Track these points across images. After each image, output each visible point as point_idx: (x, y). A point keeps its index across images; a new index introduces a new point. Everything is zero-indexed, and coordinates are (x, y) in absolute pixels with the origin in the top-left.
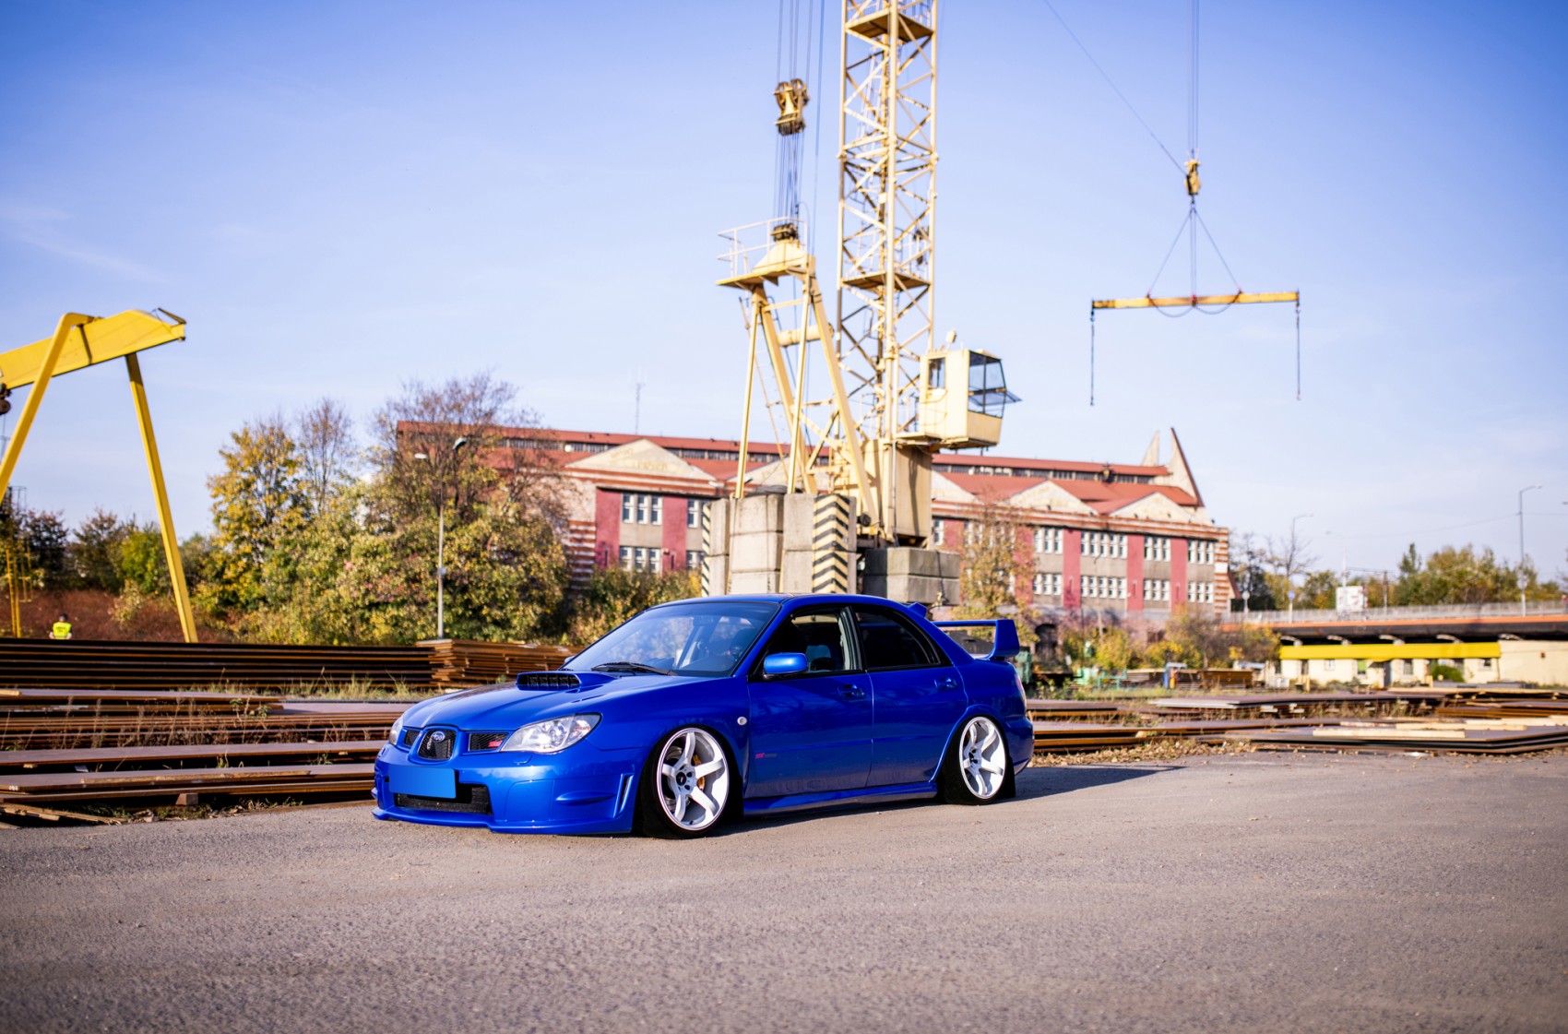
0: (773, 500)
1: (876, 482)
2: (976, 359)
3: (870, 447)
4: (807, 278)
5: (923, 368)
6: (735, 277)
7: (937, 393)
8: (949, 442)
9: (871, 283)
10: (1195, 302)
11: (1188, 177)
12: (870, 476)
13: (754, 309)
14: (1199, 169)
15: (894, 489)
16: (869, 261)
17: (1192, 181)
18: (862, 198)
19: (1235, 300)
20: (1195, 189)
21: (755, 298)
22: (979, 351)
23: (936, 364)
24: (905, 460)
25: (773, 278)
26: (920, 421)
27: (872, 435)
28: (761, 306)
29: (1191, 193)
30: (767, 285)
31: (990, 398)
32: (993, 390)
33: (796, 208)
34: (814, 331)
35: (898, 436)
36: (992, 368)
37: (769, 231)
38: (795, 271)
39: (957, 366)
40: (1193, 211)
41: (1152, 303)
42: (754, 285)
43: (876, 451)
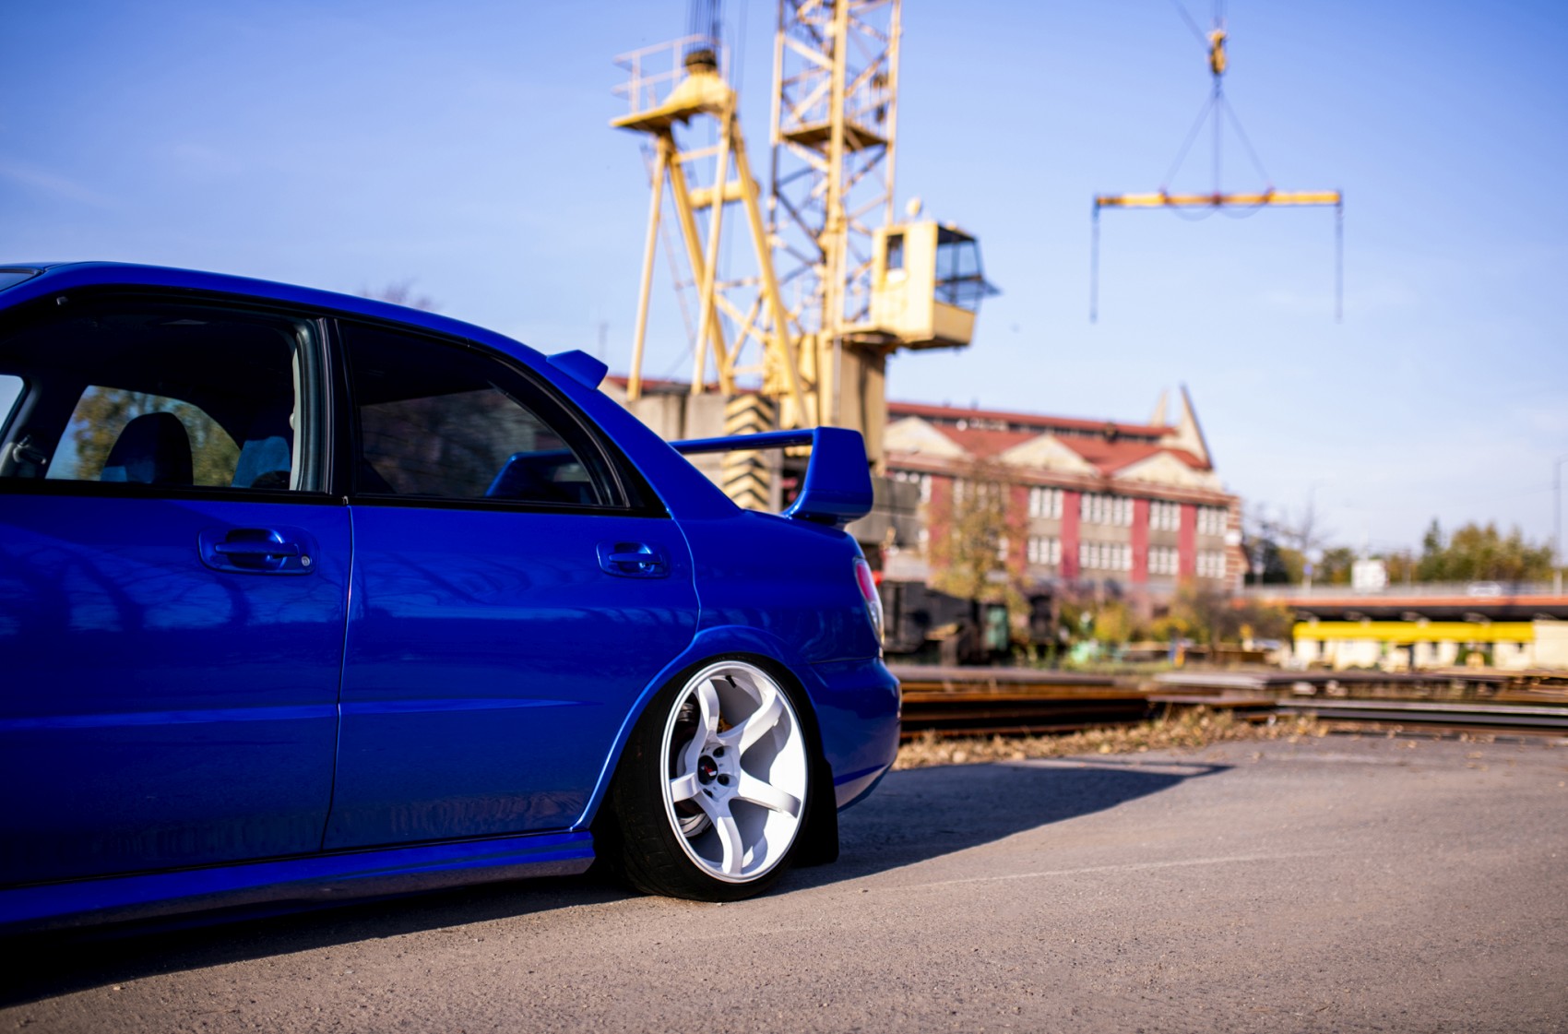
0: (673, 404)
1: (814, 387)
2: (947, 237)
3: (808, 344)
4: (726, 118)
5: (878, 247)
6: (635, 115)
7: (895, 276)
8: (908, 341)
9: (814, 139)
10: (1217, 201)
11: (1212, 52)
12: (804, 379)
13: (659, 160)
14: (1229, 45)
15: (837, 398)
16: (810, 110)
17: (1220, 55)
18: (805, 32)
19: (1265, 200)
20: (1222, 66)
21: (658, 144)
22: (950, 224)
23: (895, 242)
24: (853, 363)
25: (684, 116)
26: (873, 312)
27: (811, 328)
28: (669, 155)
29: (1215, 70)
30: (678, 129)
31: (963, 289)
32: (967, 279)
33: (715, 29)
34: (735, 188)
35: (843, 329)
36: (965, 250)
37: (678, 58)
38: (716, 109)
39: (921, 243)
40: (1217, 94)
41: (1168, 201)
42: (659, 127)
43: (816, 348)
